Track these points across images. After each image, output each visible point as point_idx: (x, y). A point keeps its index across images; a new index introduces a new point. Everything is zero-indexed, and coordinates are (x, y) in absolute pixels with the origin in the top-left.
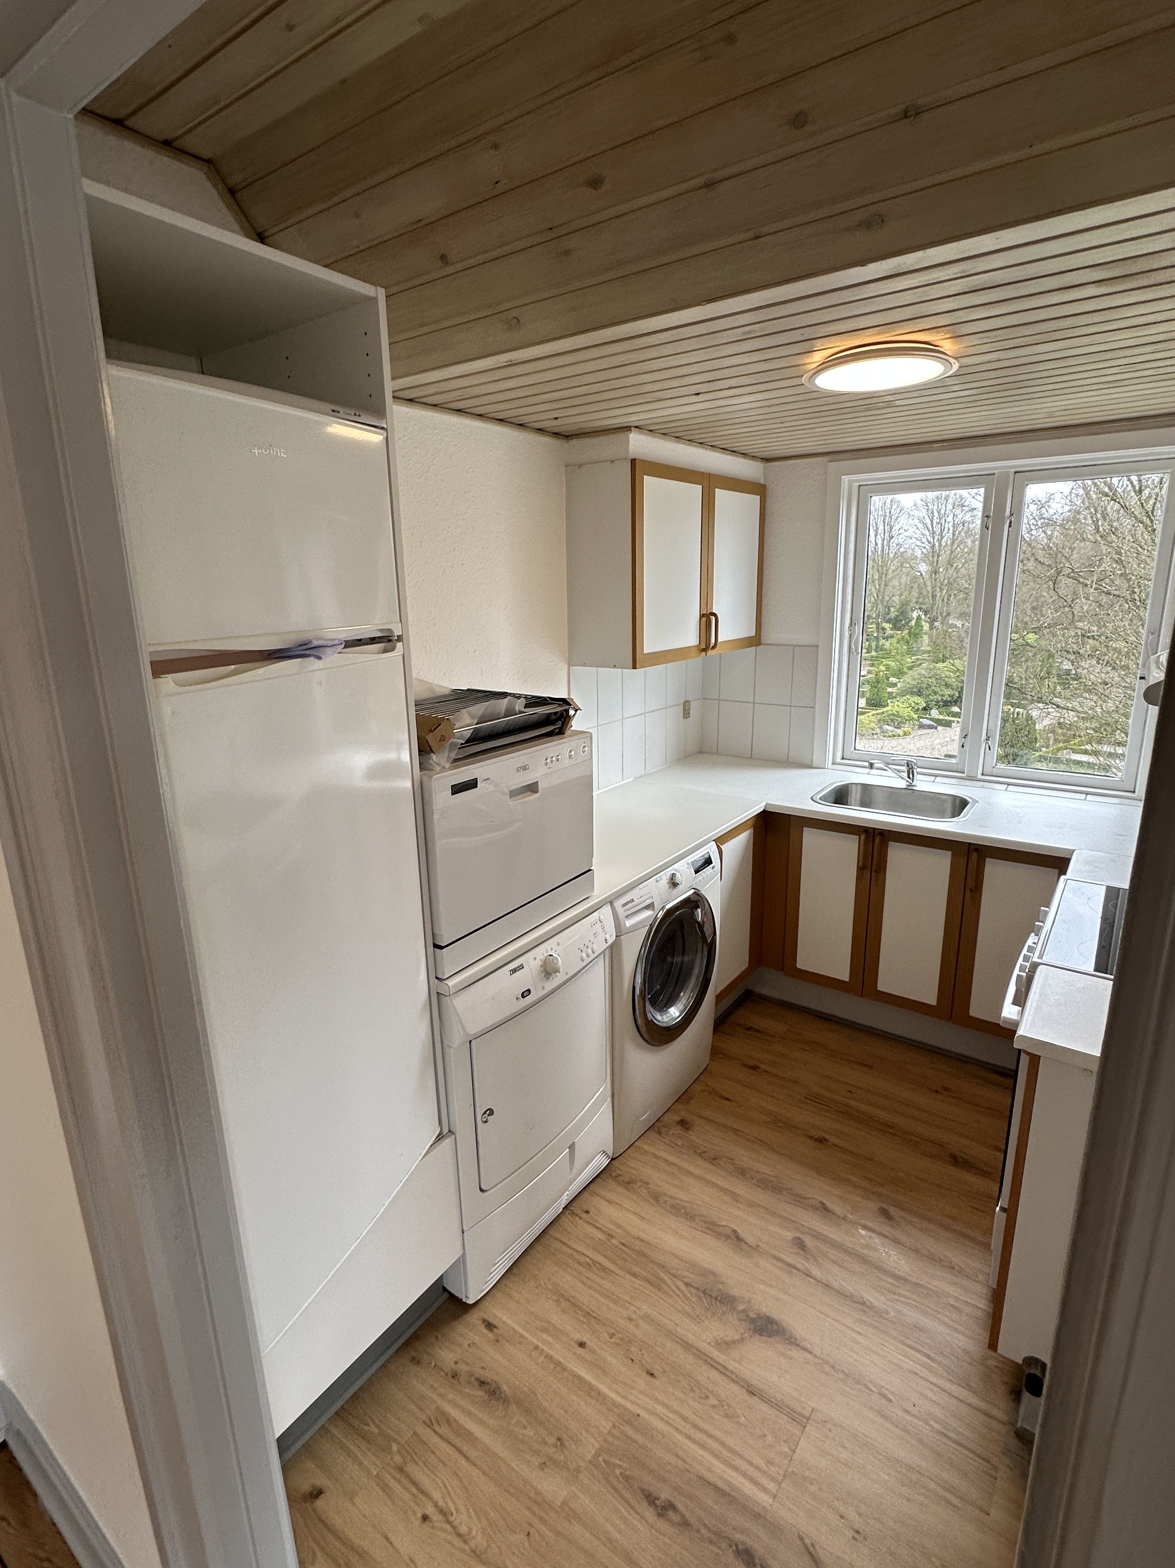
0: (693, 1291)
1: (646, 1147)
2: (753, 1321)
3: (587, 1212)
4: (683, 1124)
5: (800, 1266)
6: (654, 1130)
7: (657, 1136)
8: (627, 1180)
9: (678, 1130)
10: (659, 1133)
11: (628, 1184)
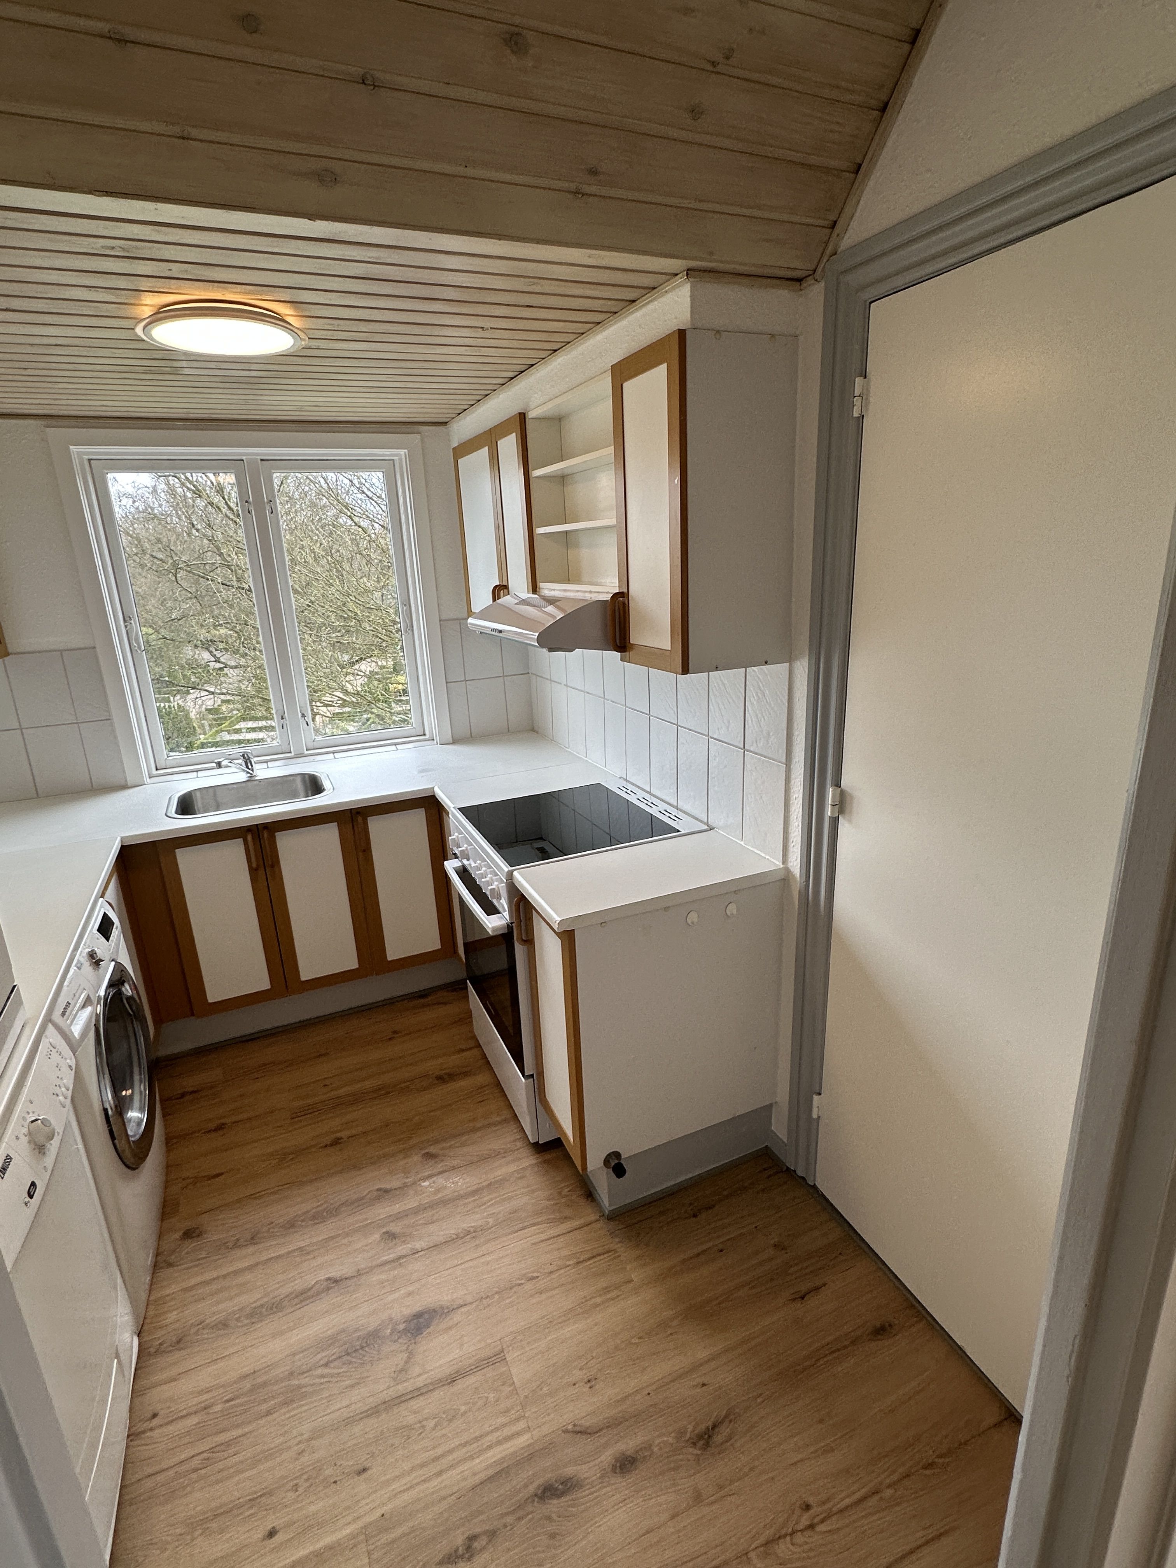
0: (336, 1363)
1: (168, 1291)
2: (406, 1331)
3: (155, 1416)
4: (188, 1235)
5: (404, 1252)
6: (162, 1268)
7: (171, 1270)
8: (174, 1339)
9: (190, 1245)
10: (170, 1265)
11: (179, 1343)
